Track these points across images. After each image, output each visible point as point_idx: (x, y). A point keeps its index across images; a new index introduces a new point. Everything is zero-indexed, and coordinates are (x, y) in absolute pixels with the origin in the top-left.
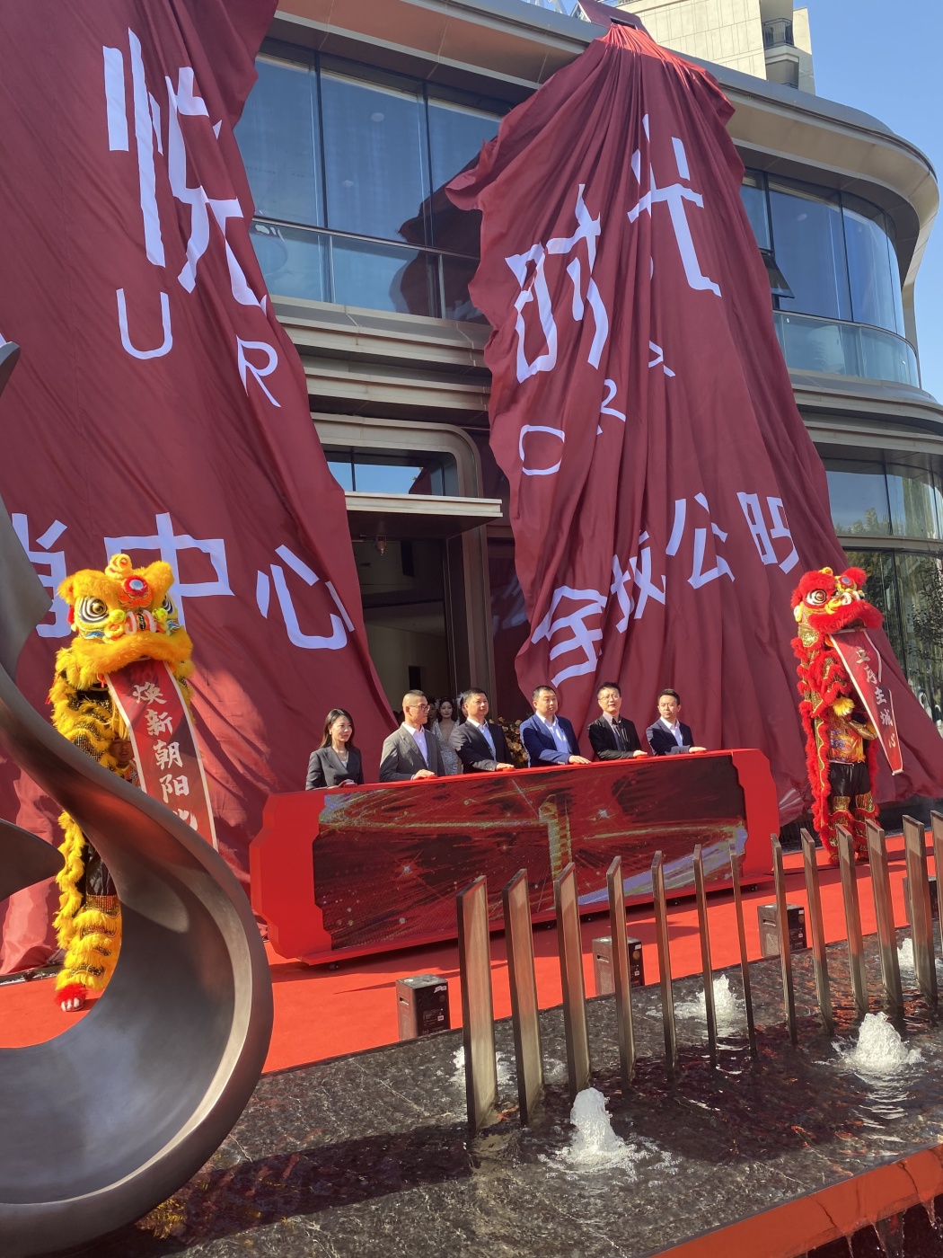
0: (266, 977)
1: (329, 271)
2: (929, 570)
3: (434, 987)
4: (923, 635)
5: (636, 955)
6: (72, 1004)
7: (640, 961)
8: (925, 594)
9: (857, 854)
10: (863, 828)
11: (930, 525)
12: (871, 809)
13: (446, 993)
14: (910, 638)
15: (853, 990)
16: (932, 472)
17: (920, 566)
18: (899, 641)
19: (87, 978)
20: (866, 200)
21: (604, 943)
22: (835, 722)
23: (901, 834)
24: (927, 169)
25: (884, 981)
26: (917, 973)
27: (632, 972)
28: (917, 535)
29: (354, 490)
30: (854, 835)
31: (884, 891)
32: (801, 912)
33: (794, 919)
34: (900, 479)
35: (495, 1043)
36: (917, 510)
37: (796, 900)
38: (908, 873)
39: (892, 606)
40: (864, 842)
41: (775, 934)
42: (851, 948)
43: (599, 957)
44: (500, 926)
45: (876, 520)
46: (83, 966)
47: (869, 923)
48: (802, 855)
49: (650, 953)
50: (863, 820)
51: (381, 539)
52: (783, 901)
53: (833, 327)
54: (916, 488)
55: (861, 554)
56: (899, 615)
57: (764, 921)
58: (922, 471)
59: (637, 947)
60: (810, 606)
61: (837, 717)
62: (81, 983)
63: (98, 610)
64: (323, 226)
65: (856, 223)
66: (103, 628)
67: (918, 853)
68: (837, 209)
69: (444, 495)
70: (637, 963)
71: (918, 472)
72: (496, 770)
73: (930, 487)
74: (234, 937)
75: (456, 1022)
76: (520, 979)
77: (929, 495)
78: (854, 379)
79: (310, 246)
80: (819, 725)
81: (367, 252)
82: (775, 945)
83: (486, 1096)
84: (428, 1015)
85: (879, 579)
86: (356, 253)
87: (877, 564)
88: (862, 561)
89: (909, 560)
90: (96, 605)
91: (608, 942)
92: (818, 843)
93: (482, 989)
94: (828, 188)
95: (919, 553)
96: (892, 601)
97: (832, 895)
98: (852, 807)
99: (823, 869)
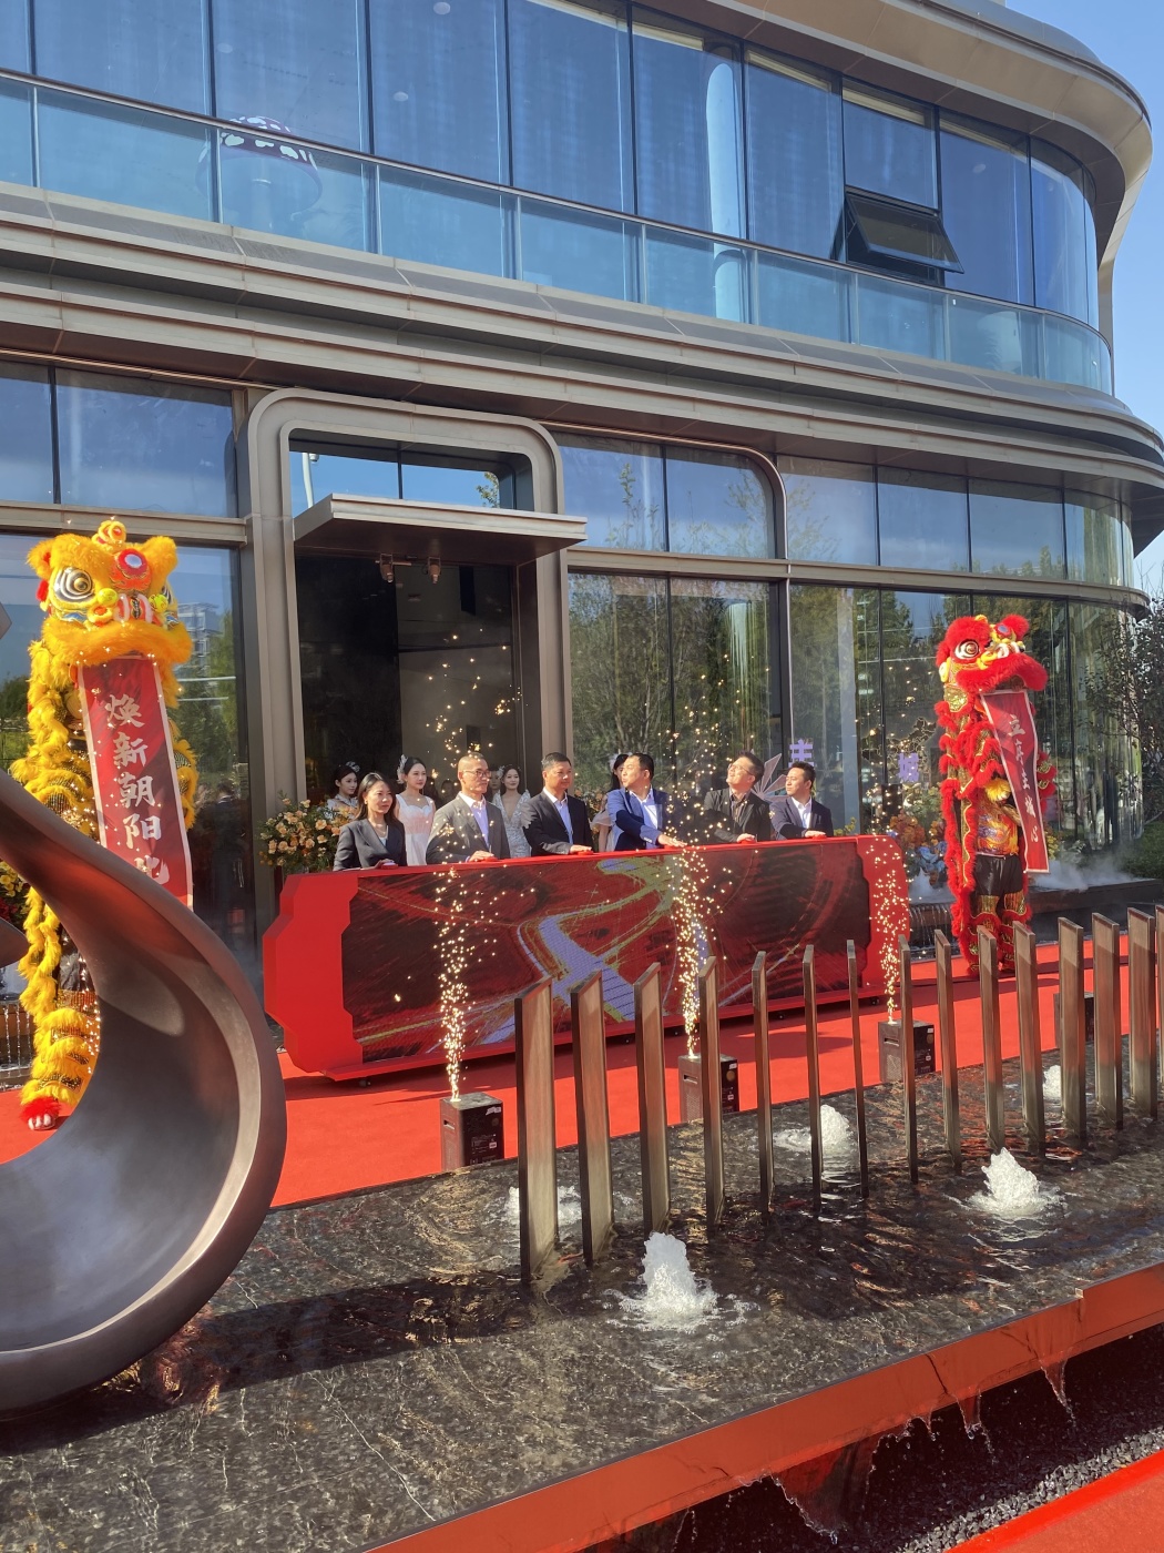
0: (280, 1093)
1: (375, 212)
2: (1110, 624)
3: (486, 1108)
4: (1097, 703)
5: (730, 1076)
6: (42, 1121)
7: (736, 1083)
8: (1102, 654)
9: (1001, 964)
10: (1010, 933)
11: (1114, 570)
12: (1022, 911)
13: (500, 1116)
14: (1080, 708)
15: (988, 1122)
16: (1120, 503)
17: (1097, 620)
18: (1067, 711)
19: (60, 1091)
20: (1060, 149)
21: (691, 1060)
22: (986, 806)
23: (1055, 942)
24: (1140, 112)
25: (1025, 1113)
26: (1064, 1104)
27: (724, 1096)
28: (1097, 581)
29: (401, 497)
30: (1000, 942)
31: (1032, 1008)
32: (930, 1031)
33: (921, 1038)
34: (1080, 510)
35: (556, 1175)
36: (1099, 551)
37: (925, 1016)
38: (1061, 989)
39: (1061, 668)
40: (1010, 950)
41: (898, 1055)
42: (988, 1074)
43: (686, 1077)
44: (567, 1038)
45: (1049, 561)
46: (55, 1077)
47: (1011, 1046)
48: (935, 964)
49: (746, 1074)
50: (1011, 925)
51: (434, 562)
52: (909, 1018)
53: (1010, 313)
54: (1101, 523)
55: (1029, 602)
56: (1070, 679)
57: (886, 1040)
58: (1108, 501)
59: (732, 1066)
60: (959, 661)
61: (988, 800)
62: (52, 1096)
63: (81, 586)
64: (368, 152)
65: (1046, 179)
66: (86, 609)
67: (1075, 964)
68: (1024, 159)
69: (515, 508)
70: (730, 1085)
71: (1102, 502)
72: (569, 854)
73: (1117, 522)
74: (239, 1041)
75: (511, 1151)
76: (589, 1099)
77: (1114, 533)
78: (1033, 381)
79: (352, 178)
80: (965, 809)
81: (425, 189)
82: (897, 1069)
83: (543, 1238)
84: (477, 1142)
85: (1047, 635)
86: (410, 189)
87: (1047, 616)
88: (1029, 611)
89: (1086, 611)
90: (78, 581)
91: (697, 1060)
92: (955, 951)
93: (542, 1109)
94: (1014, 131)
95: (1098, 602)
96: (1061, 662)
97: (969, 1012)
98: (1000, 907)
99: (959, 981)
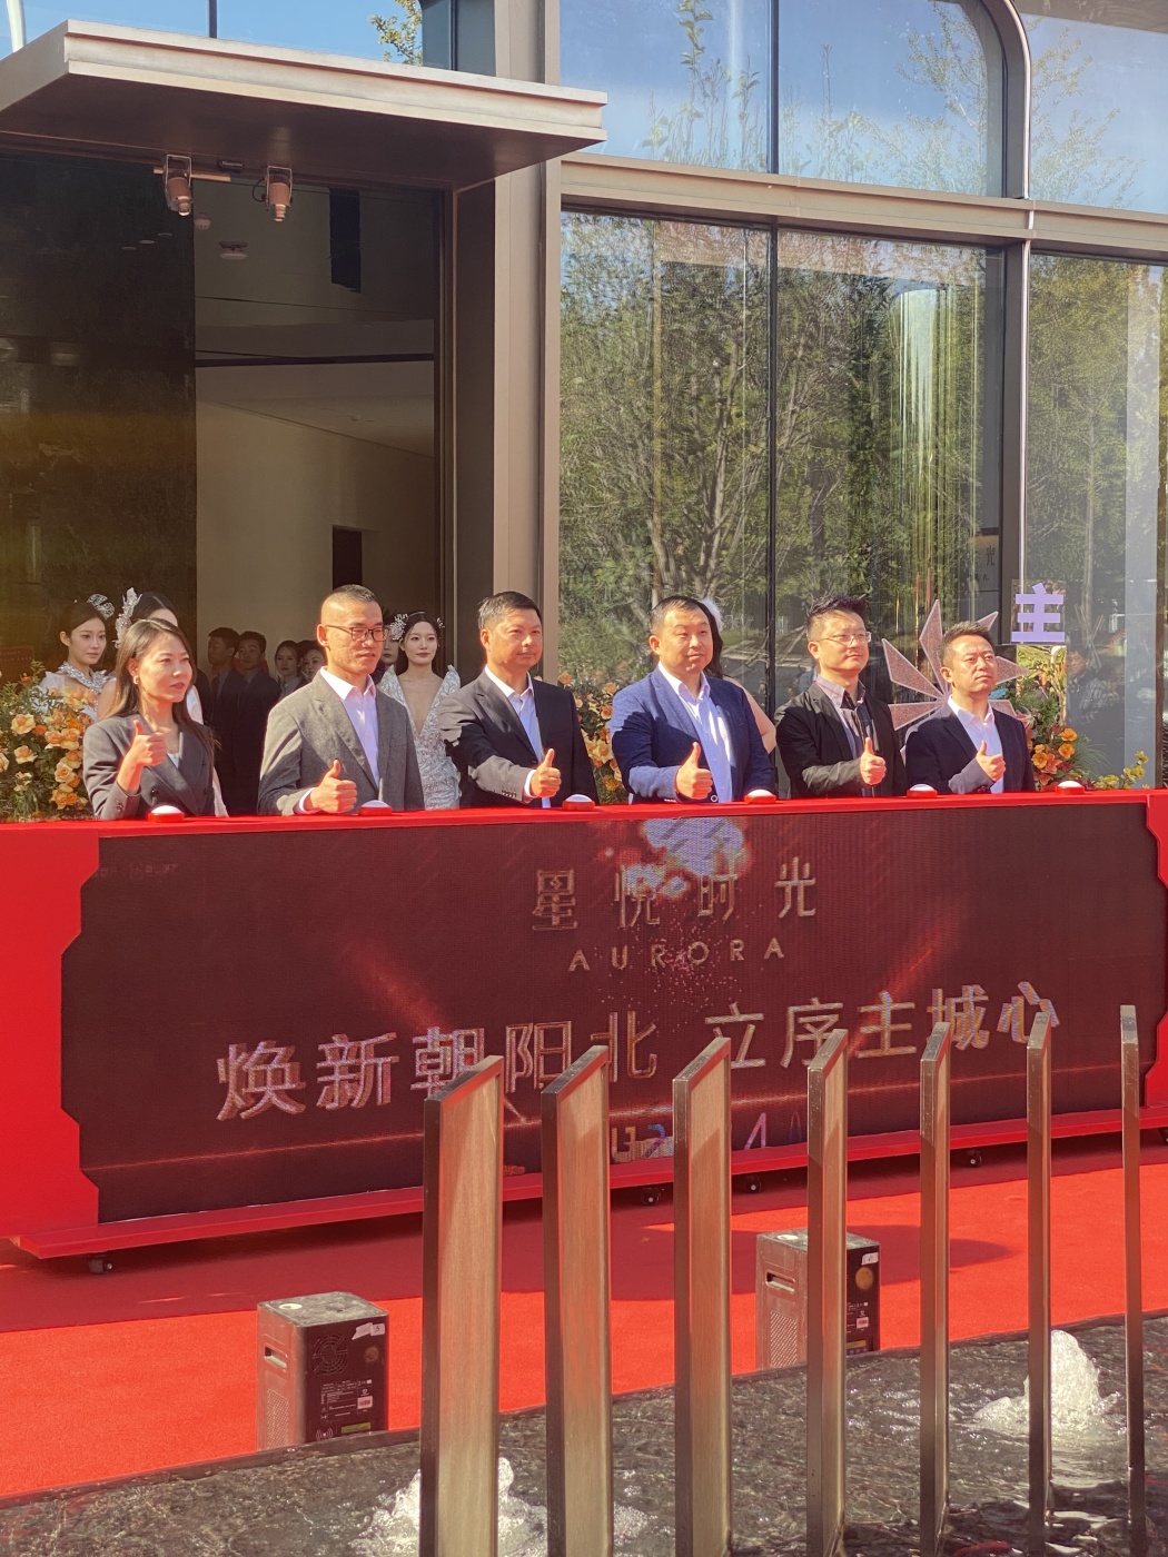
3: (353, 1324)
5: (863, 1280)
7: (874, 1294)
13: (381, 1342)
21: (785, 1246)
27: (851, 1319)
29: (213, 34)
43: (770, 1277)
44: (529, 1188)
51: (278, 176)
59: (869, 1260)
69: (455, 68)
70: (864, 1299)
75: (403, 1414)
84: (331, 1394)
91: (798, 1243)
